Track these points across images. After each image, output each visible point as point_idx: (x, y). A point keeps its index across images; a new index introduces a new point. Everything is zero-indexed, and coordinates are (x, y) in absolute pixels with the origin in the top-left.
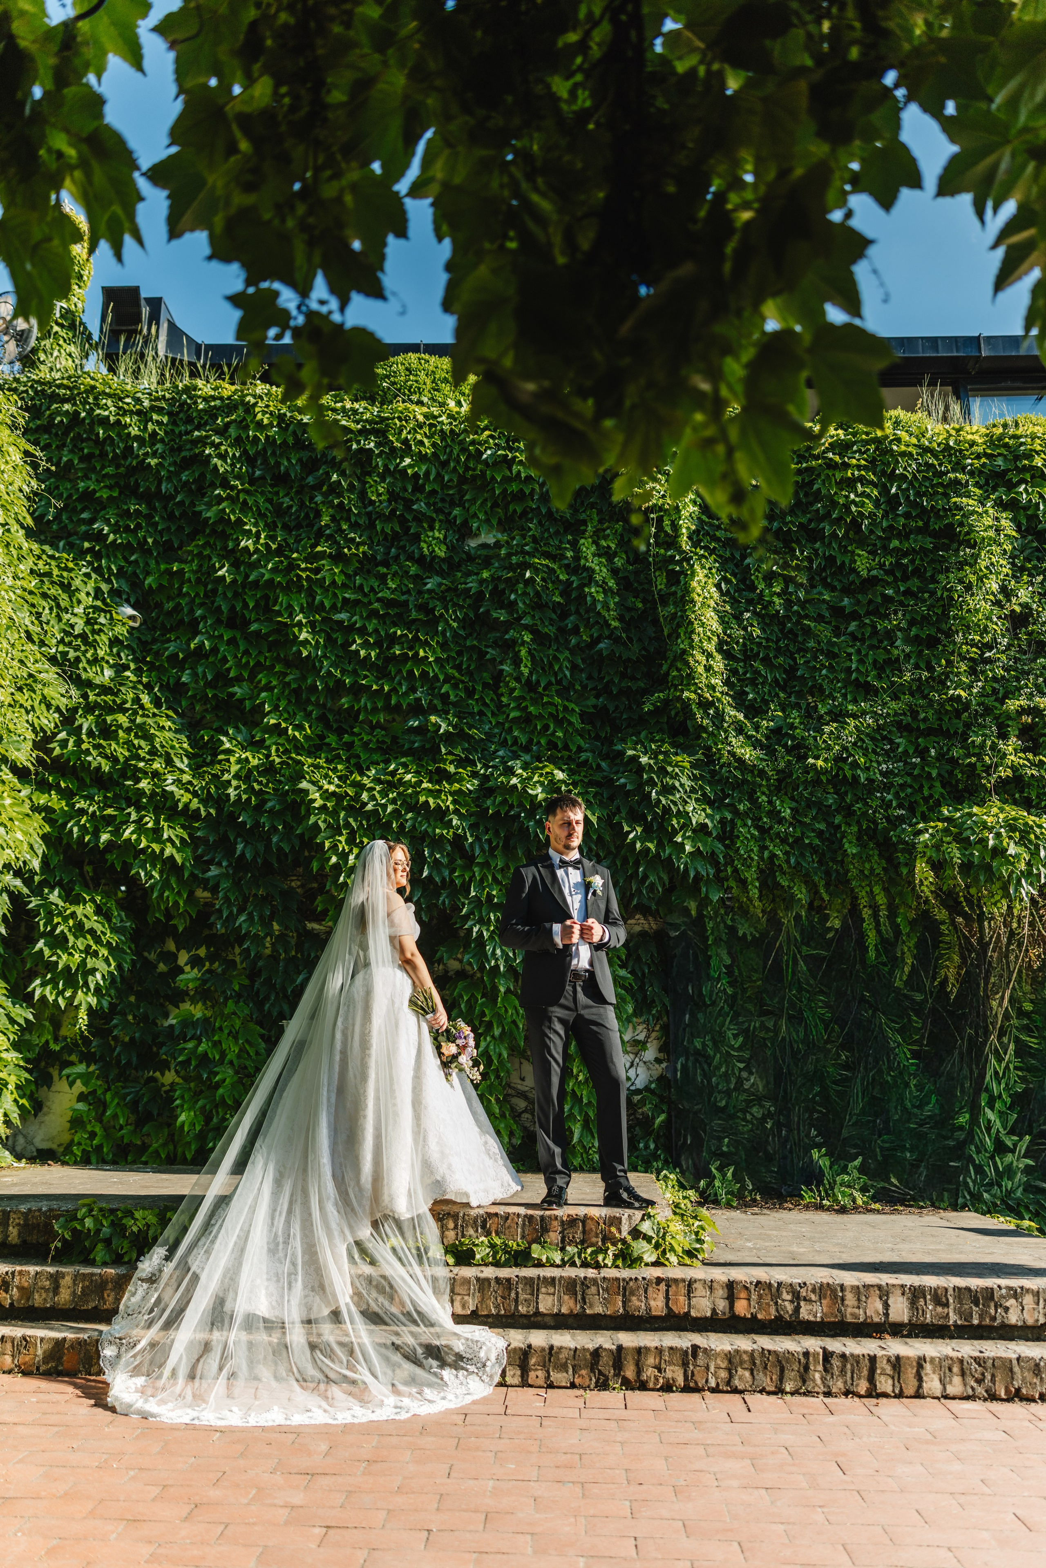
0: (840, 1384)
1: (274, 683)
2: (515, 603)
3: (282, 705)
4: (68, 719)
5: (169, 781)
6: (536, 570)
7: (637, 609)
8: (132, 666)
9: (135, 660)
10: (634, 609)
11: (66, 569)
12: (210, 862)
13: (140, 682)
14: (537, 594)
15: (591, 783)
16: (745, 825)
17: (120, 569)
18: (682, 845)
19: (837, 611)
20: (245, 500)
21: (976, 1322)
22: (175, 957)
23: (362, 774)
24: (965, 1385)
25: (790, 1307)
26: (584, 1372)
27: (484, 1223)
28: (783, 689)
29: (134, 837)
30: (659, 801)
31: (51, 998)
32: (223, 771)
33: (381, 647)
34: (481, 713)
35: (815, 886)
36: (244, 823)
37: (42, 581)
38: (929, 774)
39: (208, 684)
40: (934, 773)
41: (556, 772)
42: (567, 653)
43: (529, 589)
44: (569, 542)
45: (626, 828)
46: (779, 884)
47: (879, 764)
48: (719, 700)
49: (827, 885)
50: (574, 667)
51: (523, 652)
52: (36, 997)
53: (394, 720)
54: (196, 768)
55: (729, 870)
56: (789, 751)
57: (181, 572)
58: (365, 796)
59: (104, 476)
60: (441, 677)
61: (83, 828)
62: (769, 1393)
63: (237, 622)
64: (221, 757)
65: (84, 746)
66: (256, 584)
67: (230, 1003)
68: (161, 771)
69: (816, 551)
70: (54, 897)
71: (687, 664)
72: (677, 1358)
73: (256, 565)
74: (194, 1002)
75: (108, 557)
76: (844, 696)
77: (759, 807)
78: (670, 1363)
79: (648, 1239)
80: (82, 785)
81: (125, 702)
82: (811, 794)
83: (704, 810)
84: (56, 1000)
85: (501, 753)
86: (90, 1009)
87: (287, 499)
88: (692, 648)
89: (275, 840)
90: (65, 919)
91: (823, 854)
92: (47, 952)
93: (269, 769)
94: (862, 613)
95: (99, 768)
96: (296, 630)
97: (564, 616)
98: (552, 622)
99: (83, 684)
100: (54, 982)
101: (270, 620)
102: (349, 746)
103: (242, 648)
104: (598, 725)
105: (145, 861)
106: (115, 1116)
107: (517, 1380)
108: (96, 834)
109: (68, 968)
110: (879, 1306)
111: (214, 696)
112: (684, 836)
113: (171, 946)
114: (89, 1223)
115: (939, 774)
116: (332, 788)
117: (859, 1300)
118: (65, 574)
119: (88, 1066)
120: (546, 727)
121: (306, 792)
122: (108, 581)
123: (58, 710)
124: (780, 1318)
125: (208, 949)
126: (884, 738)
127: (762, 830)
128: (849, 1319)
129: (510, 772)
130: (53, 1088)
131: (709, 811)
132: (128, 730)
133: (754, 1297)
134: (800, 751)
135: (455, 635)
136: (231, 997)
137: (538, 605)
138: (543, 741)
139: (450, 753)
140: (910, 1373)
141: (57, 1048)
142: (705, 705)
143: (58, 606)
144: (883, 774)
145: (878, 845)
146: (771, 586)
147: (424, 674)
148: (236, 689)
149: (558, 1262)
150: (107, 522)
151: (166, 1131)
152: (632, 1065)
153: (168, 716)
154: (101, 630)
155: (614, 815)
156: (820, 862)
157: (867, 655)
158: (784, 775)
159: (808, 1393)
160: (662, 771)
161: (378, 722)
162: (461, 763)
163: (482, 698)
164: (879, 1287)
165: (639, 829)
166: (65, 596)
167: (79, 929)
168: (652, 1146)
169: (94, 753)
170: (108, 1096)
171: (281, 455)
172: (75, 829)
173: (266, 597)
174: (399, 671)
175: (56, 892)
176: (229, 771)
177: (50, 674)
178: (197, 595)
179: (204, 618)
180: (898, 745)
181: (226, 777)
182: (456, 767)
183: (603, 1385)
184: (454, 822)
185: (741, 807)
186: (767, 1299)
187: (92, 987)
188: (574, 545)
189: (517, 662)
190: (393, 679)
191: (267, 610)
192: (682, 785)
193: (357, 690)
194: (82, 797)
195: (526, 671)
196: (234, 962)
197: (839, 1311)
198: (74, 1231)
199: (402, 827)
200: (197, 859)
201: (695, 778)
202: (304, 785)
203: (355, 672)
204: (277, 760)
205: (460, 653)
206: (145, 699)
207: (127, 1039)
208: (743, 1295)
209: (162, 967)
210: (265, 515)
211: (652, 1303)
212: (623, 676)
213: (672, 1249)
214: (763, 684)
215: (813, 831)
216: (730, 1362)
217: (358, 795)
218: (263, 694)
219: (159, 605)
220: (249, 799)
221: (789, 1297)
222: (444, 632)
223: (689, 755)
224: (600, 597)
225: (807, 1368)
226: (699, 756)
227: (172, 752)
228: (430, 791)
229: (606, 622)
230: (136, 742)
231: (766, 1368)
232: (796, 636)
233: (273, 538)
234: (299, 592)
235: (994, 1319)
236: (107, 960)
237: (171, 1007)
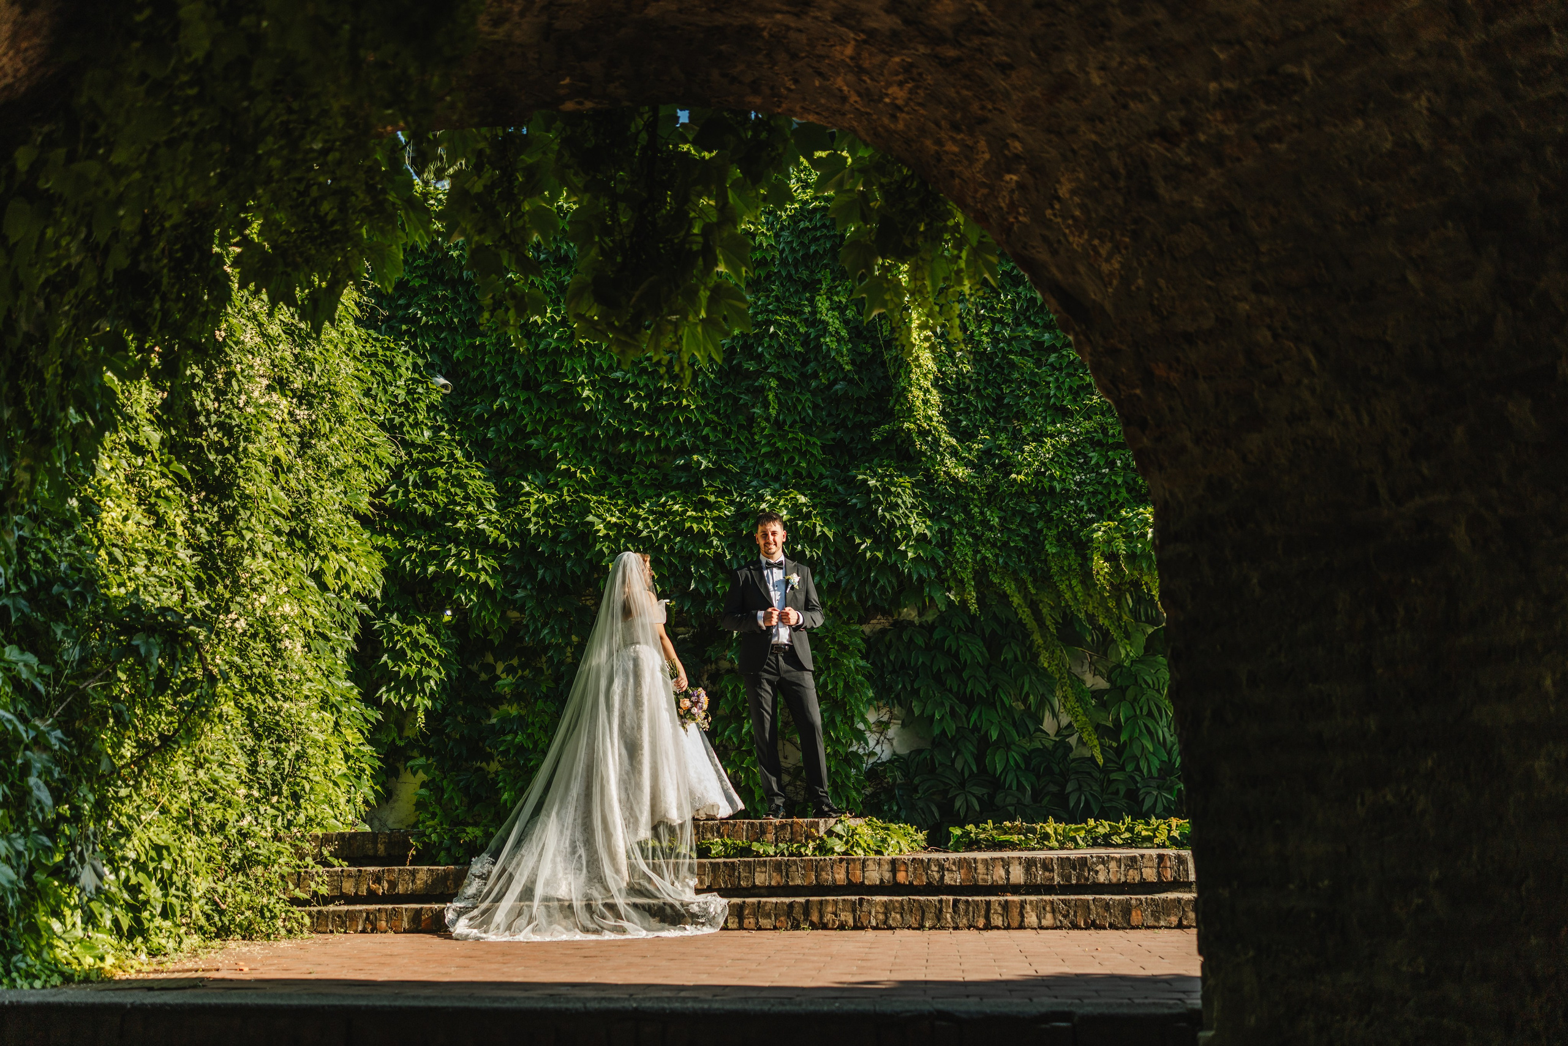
0: (965, 921)
1: (564, 434)
2: (761, 355)
3: (571, 453)
4: (397, 474)
5: (481, 521)
6: (779, 325)
7: (867, 354)
8: (447, 427)
9: (449, 422)
10: (865, 354)
11: (388, 349)
12: (517, 586)
13: (454, 440)
14: (781, 346)
15: (829, 504)
16: (961, 533)
17: (432, 346)
18: (905, 552)
19: (1038, 345)
20: (532, 281)
21: (1074, 882)
22: (494, 669)
23: (638, 507)
24: (1055, 919)
25: (937, 876)
26: (782, 919)
27: (719, 829)
28: (993, 416)
29: (455, 568)
30: (884, 517)
31: (395, 702)
32: (524, 511)
33: (651, 399)
34: (737, 450)
35: (1024, 582)
36: (543, 552)
37: (370, 361)
38: (1115, 482)
39: (510, 439)
40: (1119, 481)
41: (798, 497)
42: (809, 395)
43: (774, 343)
44: (807, 299)
45: (858, 541)
46: (991, 581)
47: (1074, 475)
48: (935, 428)
49: (1035, 581)
50: (816, 406)
51: (771, 397)
52: (383, 701)
53: (665, 460)
54: (502, 509)
55: (949, 572)
56: (996, 468)
57: (483, 345)
58: (640, 525)
59: (415, 267)
60: (702, 422)
61: (413, 562)
62: (914, 929)
63: (530, 384)
64: (522, 499)
65: (411, 496)
66: (545, 352)
67: (540, 702)
68: (474, 512)
69: (1018, 294)
70: (394, 619)
71: (906, 398)
72: (848, 907)
73: (544, 336)
74: (510, 704)
75: (422, 336)
76: (1045, 419)
77: (973, 517)
78: (843, 910)
79: (840, 837)
80: (411, 528)
81: (442, 457)
82: (1016, 504)
83: (924, 522)
84: (399, 704)
85: (754, 483)
86: (426, 709)
87: (567, 278)
88: (911, 385)
89: (568, 565)
90: (403, 637)
91: (1029, 555)
92: (390, 664)
93: (561, 507)
94: (1059, 346)
95: (424, 512)
96: (579, 389)
97: (805, 363)
98: (795, 369)
99: (408, 445)
100: (397, 689)
101: (558, 381)
102: (628, 484)
103: (535, 407)
104: (838, 455)
105: (465, 588)
106: (451, 799)
107: (735, 926)
108: (424, 568)
109: (407, 676)
110: (1002, 873)
111: (515, 448)
112: (907, 545)
113: (490, 659)
114: (434, 837)
115: (1125, 482)
116: (614, 520)
117: (987, 869)
118: (388, 353)
119: (428, 759)
120: (792, 459)
121: (592, 524)
122: (423, 357)
123: (388, 467)
124: (929, 884)
125: (519, 659)
126: (1079, 453)
127: (976, 537)
128: (981, 883)
129: (761, 499)
130: (400, 780)
131: (929, 523)
132: (446, 481)
133: (911, 869)
134: (1006, 467)
135: (713, 385)
136: (540, 697)
137: (782, 355)
138: (789, 472)
139: (710, 485)
140: (1015, 912)
141: (402, 744)
142: (923, 433)
143: (384, 380)
144: (1077, 484)
145: (1075, 545)
146: (980, 327)
147: (688, 420)
148: (533, 441)
149: (772, 853)
150: (420, 307)
151: (493, 810)
152: (878, 743)
153: (477, 467)
154: (419, 399)
155: (848, 530)
156: (1027, 562)
157: (1063, 382)
158: (992, 489)
159: (942, 928)
160: (887, 492)
161: (652, 462)
162: (720, 493)
163: (737, 438)
164: (1002, 859)
165: (869, 541)
166: (389, 372)
167: (415, 645)
168: (895, 808)
169: (419, 501)
170: (445, 783)
171: (561, 240)
172: (408, 564)
173: (554, 362)
174: (667, 419)
175: (395, 616)
176: (529, 510)
177: (381, 438)
178: (497, 363)
179: (503, 382)
180: (1091, 458)
181: (527, 515)
182: (717, 497)
183: (796, 927)
184: (715, 543)
185: (957, 518)
186: (920, 871)
187: (428, 691)
188: (811, 301)
189: (766, 405)
190: (662, 426)
191: (556, 373)
192: (904, 502)
193: (633, 437)
194: (411, 537)
195: (773, 412)
196: (541, 669)
197: (973, 877)
198: (424, 843)
199: (671, 549)
200: (506, 584)
201: (915, 496)
202: (590, 518)
203: (630, 421)
204: (568, 499)
205: (717, 401)
206: (458, 454)
207: (458, 736)
208: (902, 868)
209: (483, 676)
210: (550, 292)
211: (837, 876)
212: (857, 411)
213: (859, 845)
214: (975, 412)
215: (1018, 535)
216: (886, 908)
217: (635, 524)
218: (555, 444)
219: (466, 374)
220: (546, 532)
221: (936, 869)
222: (703, 383)
223: (910, 477)
224: (834, 345)
225: (941, 910)
226: (920, 477)
227: (482, 496)
228: (695, 518)
229: (841, 366)
230: (452, 490)
231: (911, 911)
232: (1003, 369)
233: (557, 311)
234: (581, 356)
235: (1087, 879)
236: (438, 670)
237: (492, 709)
